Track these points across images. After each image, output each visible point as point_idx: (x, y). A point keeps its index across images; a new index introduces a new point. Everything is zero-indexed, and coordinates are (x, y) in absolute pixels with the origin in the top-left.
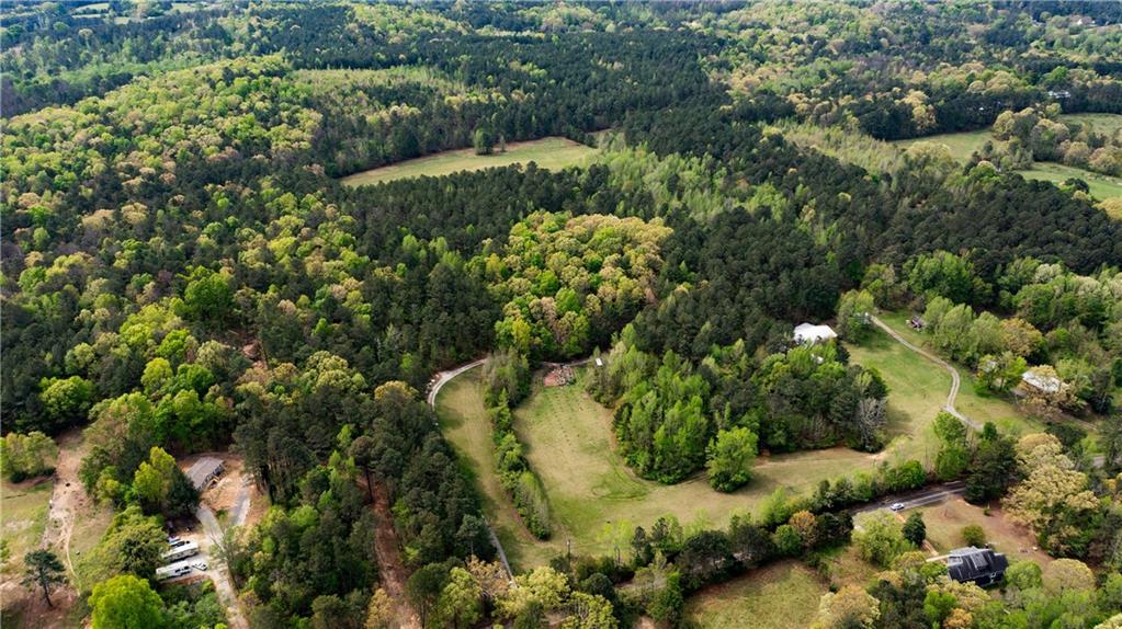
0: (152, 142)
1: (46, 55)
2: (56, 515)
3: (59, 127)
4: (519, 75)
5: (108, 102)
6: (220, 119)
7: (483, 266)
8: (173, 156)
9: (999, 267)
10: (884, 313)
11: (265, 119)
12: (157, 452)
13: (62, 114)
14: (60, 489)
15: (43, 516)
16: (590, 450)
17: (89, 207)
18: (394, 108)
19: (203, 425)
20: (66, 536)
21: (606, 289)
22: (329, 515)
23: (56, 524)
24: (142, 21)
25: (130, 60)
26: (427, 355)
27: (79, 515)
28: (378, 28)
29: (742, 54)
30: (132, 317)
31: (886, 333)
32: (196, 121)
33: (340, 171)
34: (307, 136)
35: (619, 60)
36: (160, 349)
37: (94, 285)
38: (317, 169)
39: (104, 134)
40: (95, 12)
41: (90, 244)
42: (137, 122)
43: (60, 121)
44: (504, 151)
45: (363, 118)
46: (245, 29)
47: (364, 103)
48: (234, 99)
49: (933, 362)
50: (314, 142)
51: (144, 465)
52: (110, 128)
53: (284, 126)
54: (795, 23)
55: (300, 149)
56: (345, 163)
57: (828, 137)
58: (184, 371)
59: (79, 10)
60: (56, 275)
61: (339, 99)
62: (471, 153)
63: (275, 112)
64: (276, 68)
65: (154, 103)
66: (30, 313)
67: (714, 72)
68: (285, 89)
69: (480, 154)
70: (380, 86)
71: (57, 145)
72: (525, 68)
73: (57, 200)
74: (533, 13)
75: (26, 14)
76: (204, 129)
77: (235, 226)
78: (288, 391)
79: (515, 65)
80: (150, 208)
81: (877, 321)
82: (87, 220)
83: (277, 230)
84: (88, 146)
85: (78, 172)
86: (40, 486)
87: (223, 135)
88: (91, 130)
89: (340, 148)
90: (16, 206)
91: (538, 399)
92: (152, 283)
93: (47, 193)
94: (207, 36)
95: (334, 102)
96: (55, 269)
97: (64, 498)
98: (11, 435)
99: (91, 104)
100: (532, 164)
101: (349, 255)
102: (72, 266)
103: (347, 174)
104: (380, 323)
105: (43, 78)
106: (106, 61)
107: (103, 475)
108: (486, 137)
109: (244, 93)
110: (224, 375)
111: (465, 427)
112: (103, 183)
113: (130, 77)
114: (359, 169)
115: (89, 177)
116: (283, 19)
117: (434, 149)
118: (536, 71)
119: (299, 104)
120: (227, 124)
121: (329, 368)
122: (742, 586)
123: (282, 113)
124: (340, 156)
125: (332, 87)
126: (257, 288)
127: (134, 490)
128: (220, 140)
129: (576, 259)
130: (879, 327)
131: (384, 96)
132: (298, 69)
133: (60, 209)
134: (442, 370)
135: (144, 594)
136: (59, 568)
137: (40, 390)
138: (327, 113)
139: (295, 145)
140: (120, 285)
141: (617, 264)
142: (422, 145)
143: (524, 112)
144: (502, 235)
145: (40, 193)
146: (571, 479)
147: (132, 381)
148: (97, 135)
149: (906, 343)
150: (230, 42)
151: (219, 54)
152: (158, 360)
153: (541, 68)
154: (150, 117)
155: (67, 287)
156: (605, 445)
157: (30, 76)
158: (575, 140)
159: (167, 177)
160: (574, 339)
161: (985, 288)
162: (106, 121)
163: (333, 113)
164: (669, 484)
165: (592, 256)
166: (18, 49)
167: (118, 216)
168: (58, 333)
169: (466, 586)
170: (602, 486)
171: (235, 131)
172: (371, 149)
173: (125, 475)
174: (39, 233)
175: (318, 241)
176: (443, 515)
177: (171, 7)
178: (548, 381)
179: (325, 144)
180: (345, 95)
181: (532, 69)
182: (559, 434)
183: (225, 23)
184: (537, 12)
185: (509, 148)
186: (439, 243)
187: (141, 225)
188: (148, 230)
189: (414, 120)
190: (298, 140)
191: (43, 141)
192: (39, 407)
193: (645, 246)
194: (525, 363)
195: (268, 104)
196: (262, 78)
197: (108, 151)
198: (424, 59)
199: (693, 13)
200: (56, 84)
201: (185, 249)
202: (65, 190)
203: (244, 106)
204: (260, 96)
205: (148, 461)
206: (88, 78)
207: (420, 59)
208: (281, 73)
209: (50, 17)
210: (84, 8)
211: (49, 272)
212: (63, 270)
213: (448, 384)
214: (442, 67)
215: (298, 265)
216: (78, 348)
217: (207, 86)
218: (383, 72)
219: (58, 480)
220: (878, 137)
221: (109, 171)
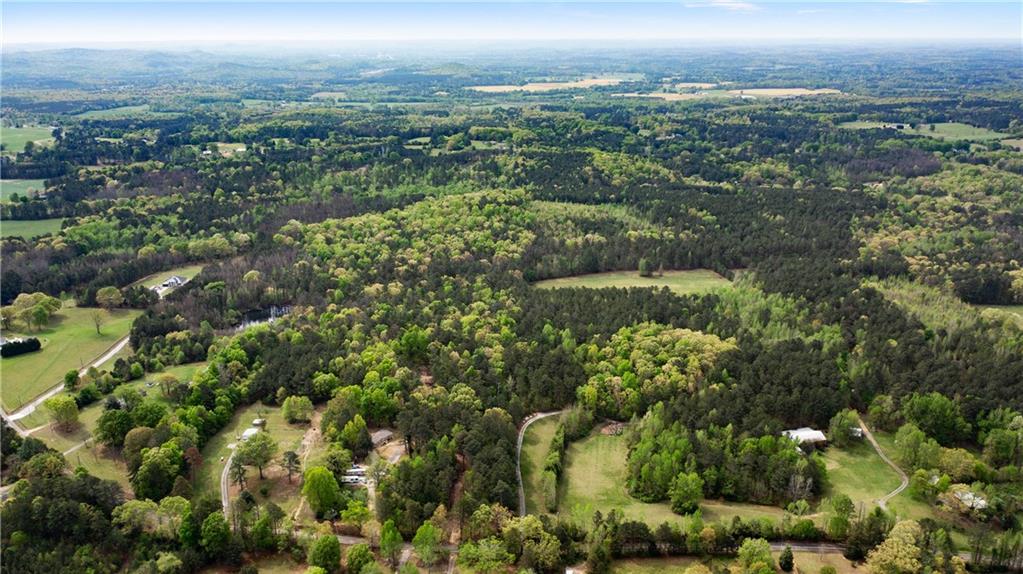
0: (421, 243)
1: (379, 175)
2: (305, 442)
3: (370, 227)
4: (694, 219)
5: (403, 213)
6: (468, 232)
7: (586, 351)
8: (432, 254)
9: (982, 413)
10: (880, 432)
11: (497, 235)
12: (358, 417)
13: (375, 219)
14: (311, 430)
15: (299, 442)
16: (608, 474)
17: (371, 281)
18: (589, 236)
19: (386, 411)
20: (307, 453)
21: (660, 378)
22: (429, 465)
23: (304, 446)
24: (448, 153)
25: (428, 184)
26: (532, 401)
27: (315, 445)
28: (607, 172)
29: (895, 218)
30: (369, 348)
31: (872, 445)
32: (453, 232)
33: (537, 277)
34: (520, 250)
35: (783, 214)
36: (378, 367)
37: (357, 326)
38: (518, 274)
39: (395, 236)
40: (420, 144)
41: (364, 303)
42: (416, 229)
43: (371, 224)
44: (661, 276)
45: (565, 240)
46: (511, 166)
47: (570, 230)
48: (481, 219)
49: (895, 471)
50: (523, 255)
51: (350, 422)
52: (399, 231)
53: (508, 241)
54: (972, 193)
55: (512, 258)
56: (541, 272)
57: (924, 295)
58: (386, 380)
59: (410, 141)
60: (339, 319)
61: (553, 225)
62: (636, 274)
63: (505, 230)
64: (516, 199)
65: (431, 216)
66: (320, 338)
67: (860, 232)
68: (517, 216)
69: (643, 276)
70: (587, 219)
71: (366, 239)
72: (700, 214)
73: (355, 274)
74: (738, 167)
75: (376, 143)
76: (456, 238)
77: (450, 304)
78: (436, 401)
79: (693, 211)
80: (405, 286)
81: (870, 437)
82: (367, 289)
83: (471, 309)
84: (383, 242)
85: (372, 258)
86: (301, 428)
87: (466, 243)
88: (388, 232)
89: (541, 261)
90: (333, 275)
91: (592, 439)
92: (386, 331)
93: (351, 269)
94: (484, 169)
95: (549, 228)
96: (341, 315)
97: (311, 435)
98: (294, 397)
99: (393, 214)
100: (666, 287)
101: (505, 330)
102: (348, 315)
103: (542, 279)
104: (504, 375)
105: (372, 192)
106: (414, 183)
107: (331, 424)
108: (648, 264)
109: (489, 216)
110: (406, 388)
111: (538, 446)
112: (384, 267)
113: (424, 196)
114: (551, 277)
115: (378, 262)
116: (540, 160)
117: (610, 268)
118: (710, 217)
119: (523, 226)
120: (471, 236)
121: (463, 393)
122: (656, 562)
123: (509, 232)
124: (539, 266)
125: (552, 215)
126: (443, 343)
127: (342, 436)
128: (463, 246)
129: (648, 356)
130: (869, 441)
131: (586, 226)
132: (534, 200)
133: (356, 280)
134: (539, 411)
135: (329, 478)
136: (298, 463)
137: (313, 378)
138: (540, 235)
139: (510, 255)
140: (369, 330)
141: (677, 363)
142: (602, 264)
143: (684, 248)
144: (609, 333)
145: (347, 269)
146: (587, 487)
147: (359, 380)
148: (391, 235)
149: (882, 456)
150: (498, 174)
151: (487, 184)
152: (374, 372)
153: (712, 215)
154: (425, 226)
155: (343, 326)
156: (619, 473)
157: (365, 189)
158: (720, 273)
159: (422, 268)
160: (627, 406)
161: (964, 427)
162: (399, 226)
163: (546, 235)
164: (646, 502)
165: (662, 356)
166: (364, 169)
167: (385, 289)
168: (331, 350)
169: (485, 514)
170: (603, 495)
171: (475, 241)
172: (562, 262)
173: (340, 427)
174: (337, 293)
175: (491, 321)
176: (489, 478)
177: (470, 144)
178: (605, 431)
179: (531, 257)
180: (558, 223)
181: (706, 215)
182: (593, 461)
183: (500, 159)
184: (742, 166)
185: (666, 274)
186: (566, 333)
187: (396, 296)
188: (399, 299)
189: (600, 246)
190: (513, 252)
191: (359, 235)
192: (311, 386)
193: (706, 355)
194: (590, 415)
195: (502, 225)
196: (504, 205)
197: (394, 246)
198: (628, 200)
199: (885, 175)
200: (378, 196)
201: (413, 314)
202: (362, 269)
203: (486, 225)
204: (498, 218)
205: (353, 421)
206: (398, 195)
207: (625, 200)
208: (518, 203)
209: (391, 146)
210: (414, 140)
211: (336, 316)
212: (344, 316)
213: (540, 420)
214: (639, 207)
215: (471, 333)
216: (338, 359)
217: (466, 208)
218: (593, 208)
219: (310, 426)
220: (965, 300)
221: (390, 260)
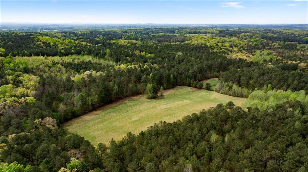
34: (31, 92)
50: (38, 97)
53: (10, 85)
55: (27, 103)
56: (66, 111)
61: (46, 69)
68: (9, 63)
95: (43, 71)
119: (20, 71)
123: (8, 77)
124: (62, 106)
125: (39, 63)
163: (45, 77)
172: (82, 99)
180: (50, 67)
189: (103, 80)
190: (23, 96)
214: (96, 55)
